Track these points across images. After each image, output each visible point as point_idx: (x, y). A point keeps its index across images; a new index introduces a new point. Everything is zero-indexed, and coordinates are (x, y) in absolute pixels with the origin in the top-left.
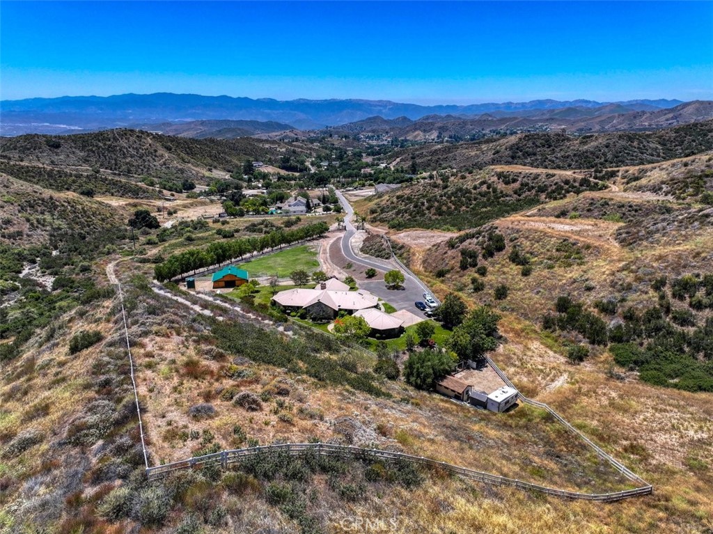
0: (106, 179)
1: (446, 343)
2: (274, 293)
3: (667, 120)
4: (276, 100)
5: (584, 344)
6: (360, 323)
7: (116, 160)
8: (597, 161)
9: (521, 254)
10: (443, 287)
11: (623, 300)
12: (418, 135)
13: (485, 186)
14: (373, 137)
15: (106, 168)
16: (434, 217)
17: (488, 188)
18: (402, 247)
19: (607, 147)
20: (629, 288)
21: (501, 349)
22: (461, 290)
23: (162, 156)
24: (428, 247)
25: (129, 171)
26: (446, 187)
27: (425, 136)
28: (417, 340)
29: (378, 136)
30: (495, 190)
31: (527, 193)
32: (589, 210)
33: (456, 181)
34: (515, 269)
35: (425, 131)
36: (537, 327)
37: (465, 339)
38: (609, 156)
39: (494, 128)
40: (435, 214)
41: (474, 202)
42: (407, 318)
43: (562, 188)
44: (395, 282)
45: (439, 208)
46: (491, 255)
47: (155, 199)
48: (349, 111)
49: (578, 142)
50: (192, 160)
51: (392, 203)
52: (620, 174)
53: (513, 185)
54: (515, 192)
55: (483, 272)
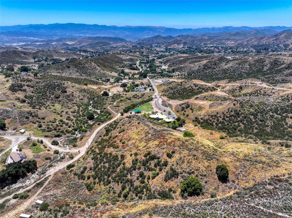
0: (89, 80)
1: (177, 124)
2: (149, 115)
3: (273, 40)
4: (117, 26)
5: (197, 124)
6: (165, 121)
7: (86, 71)
8: (228, 72)
9: (192, 108)
10: (178, 114)
11: (204, 118)
12: (175, 46)
13: (190, 87)
14: (158, 46)
15: (84, 74)
16: (178, 95)
17: (191, 88)
18: (170, 105)
19: (232, 67)
20: (205, 116)
21: (185, 125)
22: (181, 115)
23: (98, 69)
24: (176, 105)
25: (90, 75)
26: (181, 85)
27: (178, 46)
28: (173, 123)
29: (160, 46)
30: (193, 89)
31: (200, 90)
32: (210, 97)
33: (184, 83)
34: (191, 111)
35: (178, 44)
36: (192, 121)
37: (180, 123)
38: (232, 70)
39: (205, 43)
40: (178, 94)
41: (187, 91)
42: (171, 120)
43: (208, 89)
44: (169, 114)
45: (179, 93)
46: (187, 108)
47: (102, 85)
48: (147, 31)
49: (224, 64)
50: (106, 69)
51: (168, 89)
52: (221, 86)
53: (197, 87)
54: (197, 89)
55: (185, 111)
